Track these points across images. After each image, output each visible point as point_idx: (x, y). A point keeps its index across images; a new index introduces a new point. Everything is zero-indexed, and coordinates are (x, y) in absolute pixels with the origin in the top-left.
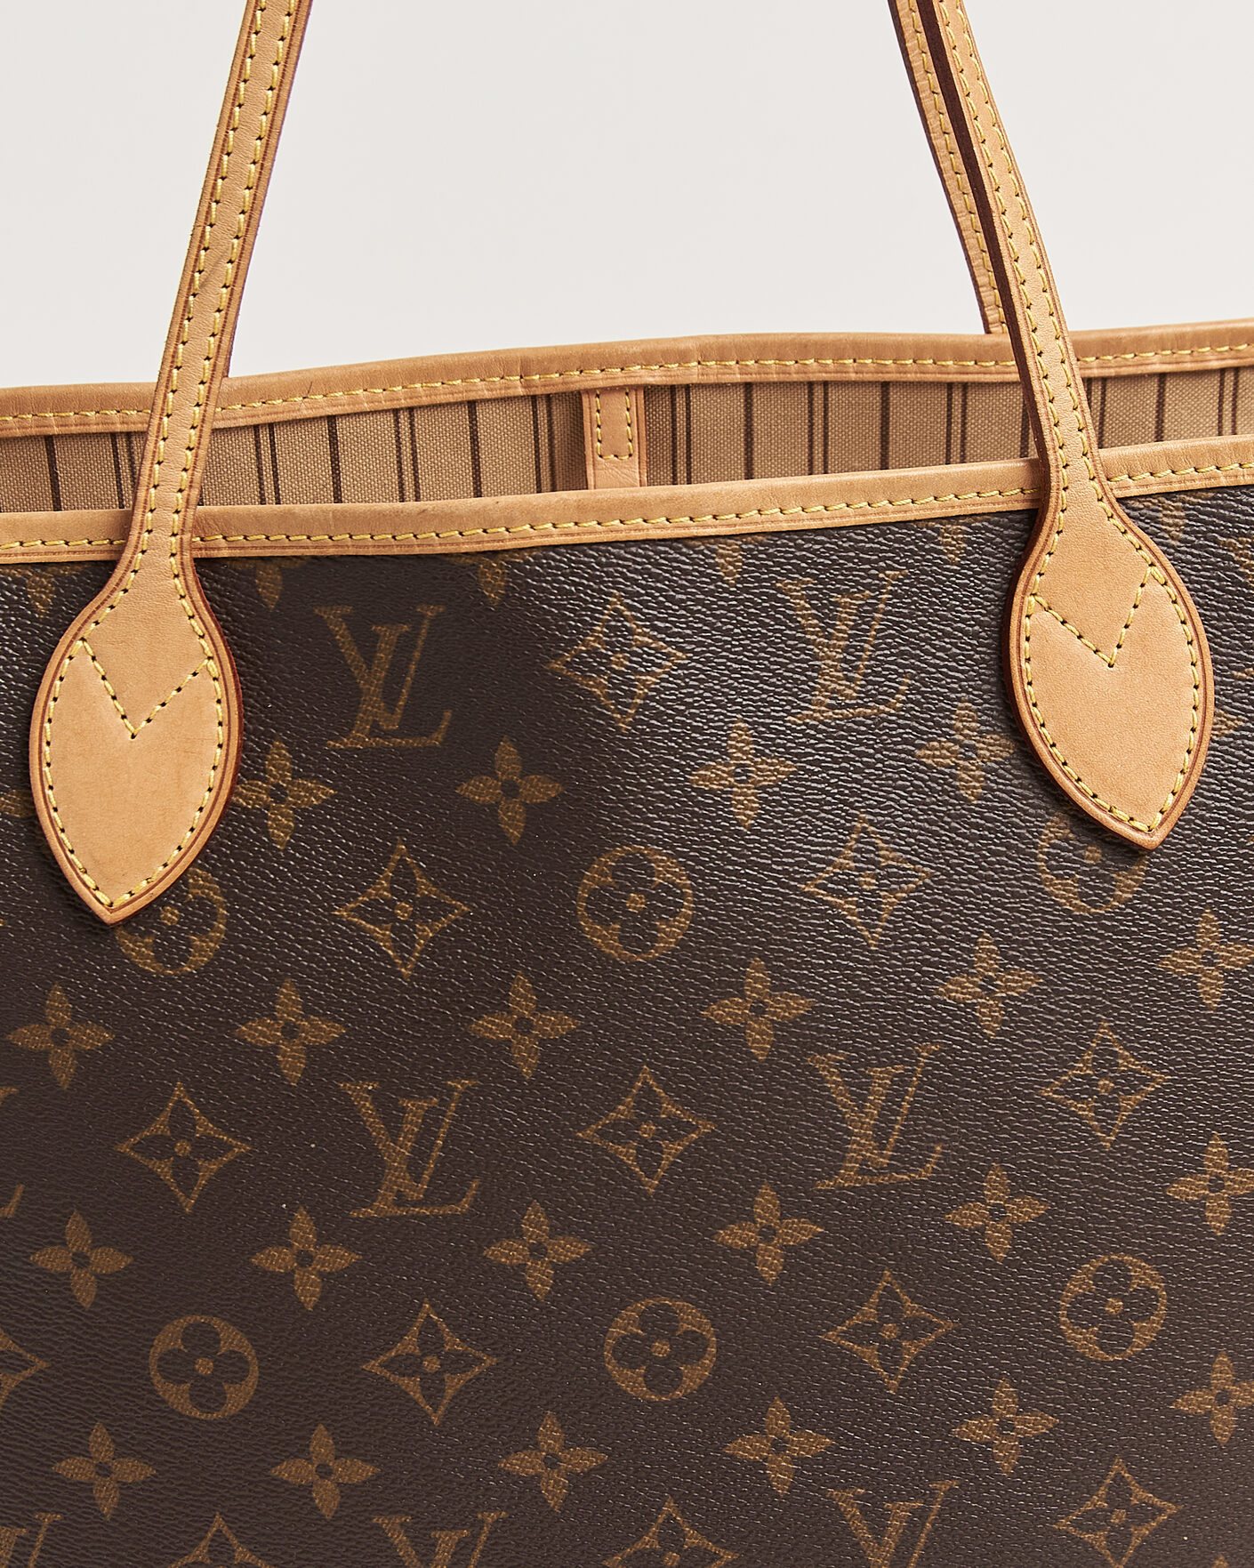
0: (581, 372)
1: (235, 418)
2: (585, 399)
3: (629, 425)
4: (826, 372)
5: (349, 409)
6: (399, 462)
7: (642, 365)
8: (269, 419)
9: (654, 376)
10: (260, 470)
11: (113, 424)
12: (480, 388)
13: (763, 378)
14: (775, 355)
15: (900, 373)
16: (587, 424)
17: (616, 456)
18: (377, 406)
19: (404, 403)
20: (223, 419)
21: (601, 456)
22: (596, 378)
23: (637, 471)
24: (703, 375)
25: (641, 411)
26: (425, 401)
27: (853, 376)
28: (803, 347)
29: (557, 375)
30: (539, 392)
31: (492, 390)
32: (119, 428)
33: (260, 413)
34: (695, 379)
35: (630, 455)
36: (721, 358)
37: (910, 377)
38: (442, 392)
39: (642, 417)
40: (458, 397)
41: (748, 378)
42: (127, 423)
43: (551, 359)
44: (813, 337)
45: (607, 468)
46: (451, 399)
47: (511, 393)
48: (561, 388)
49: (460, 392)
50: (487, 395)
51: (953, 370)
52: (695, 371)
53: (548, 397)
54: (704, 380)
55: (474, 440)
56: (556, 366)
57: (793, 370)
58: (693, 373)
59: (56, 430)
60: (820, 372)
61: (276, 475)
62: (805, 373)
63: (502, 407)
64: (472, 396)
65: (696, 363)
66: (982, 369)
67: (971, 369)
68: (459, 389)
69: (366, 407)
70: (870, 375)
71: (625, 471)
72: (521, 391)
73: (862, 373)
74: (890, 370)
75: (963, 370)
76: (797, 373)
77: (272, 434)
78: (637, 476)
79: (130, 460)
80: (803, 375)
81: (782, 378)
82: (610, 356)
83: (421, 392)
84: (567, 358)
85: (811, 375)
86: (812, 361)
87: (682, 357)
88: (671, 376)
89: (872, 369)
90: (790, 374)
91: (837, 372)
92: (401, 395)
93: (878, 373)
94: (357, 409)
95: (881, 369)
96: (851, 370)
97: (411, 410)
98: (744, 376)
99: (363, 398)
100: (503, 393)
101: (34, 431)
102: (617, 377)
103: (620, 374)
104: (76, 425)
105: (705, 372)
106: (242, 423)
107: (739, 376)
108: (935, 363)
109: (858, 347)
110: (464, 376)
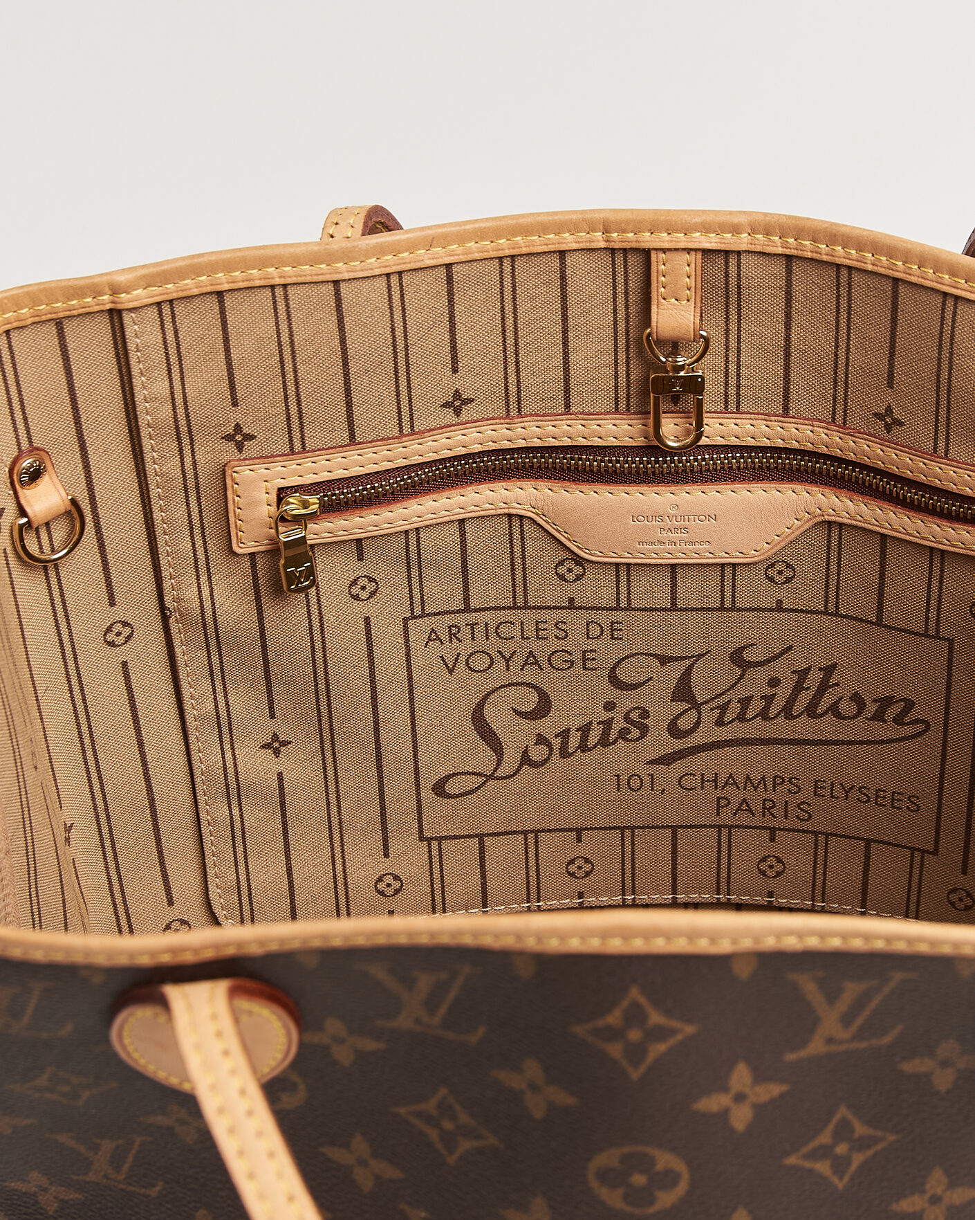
0: (652, 233)
1: (372, 269)
2: (653, 255)
3: (689, 277)
4: (850, 259)
5: (463, 258)
6: (502, 293)
7: (701, 232)
8: (399, 268)
9: (710, 241)
10: (391, 308)
11: (273, 278)
12: (569, 241)
13: (800, 253)
14: (811, 238)
15: (907, 273)
16: (654, 275)
17: (676, 300)
18: (486, 255)
19: (507, 252)
20: (362, 270)
21: (664, 299)
22: (663, 240)
23: (692, 314)
24: (751, 244)
25: (699, 268)
26: (525, 250)
27: (870, 267)
28: (834, 236)
29: (632, 234)
30: (616, 246)
31: (579, 242)
32: (277, 281)
33: (392, 263)
34: (744, 247)
35: (688, 300)
36: (767, 233)
37: (914, 279)
38: (538, 243)
39: (699, 273)
40: (552, 248)
41: (788, 252)
42: (284, 277)
43: (628, 222)
44: (843, 230)
45: (668, 309)
46: (545, 249)
47: (594, 245)
48: (635, 245)
49: (553, 244)
50: (575, 246)
51: (947, 283)
52: (745, 240)
53: (625, 250)
54: (752, 248)
55: (563, 278)
56: (631, 227)
57: (823, 252)
58: (742, 242)
59: (226, 287)
60: (844, 258)
61: (403, 309)
62: (833, 256)
63: (587, 255)
64: (563, 247)
65: (747, 235)
66: (970, 289)
67: (961, 286)
68: (552, 241)
69: (477, 256)
70: (883, 269)
71: (683, 313)
72: (602, 245)
73: (877, 266)
74: (899, 269)
75: (954, 285)
76: (827, 255)
77: (401, 279)
78: (692, 317)
79: (286, 306)
80: (831, 258)
81: (815, 256)
82: (676, 222)
83: (522, 244)
84: (640, 222)
85: (837, 259)
86: (840, 248)
87: (736, 229)
88: (724, 243)
89: (885, 265)
90: (820, 254)
91: (858, 261)
92: (505, 246)
93: (889, 269)
94: (469, 257)
95: (892, 267)
96: (869, 262)
97: (513, 257)
98: (785, 250)
99: (474, 249)
100: (588, 245)
101: (208, 289)
102: (681, 240)
103: (684, 239)
104: (243, 281)
105: (753, 242)
106: (377, 272)
107: (780, 249)
108: (934, 273)
109: (877, 246)
110: (558, 231)
